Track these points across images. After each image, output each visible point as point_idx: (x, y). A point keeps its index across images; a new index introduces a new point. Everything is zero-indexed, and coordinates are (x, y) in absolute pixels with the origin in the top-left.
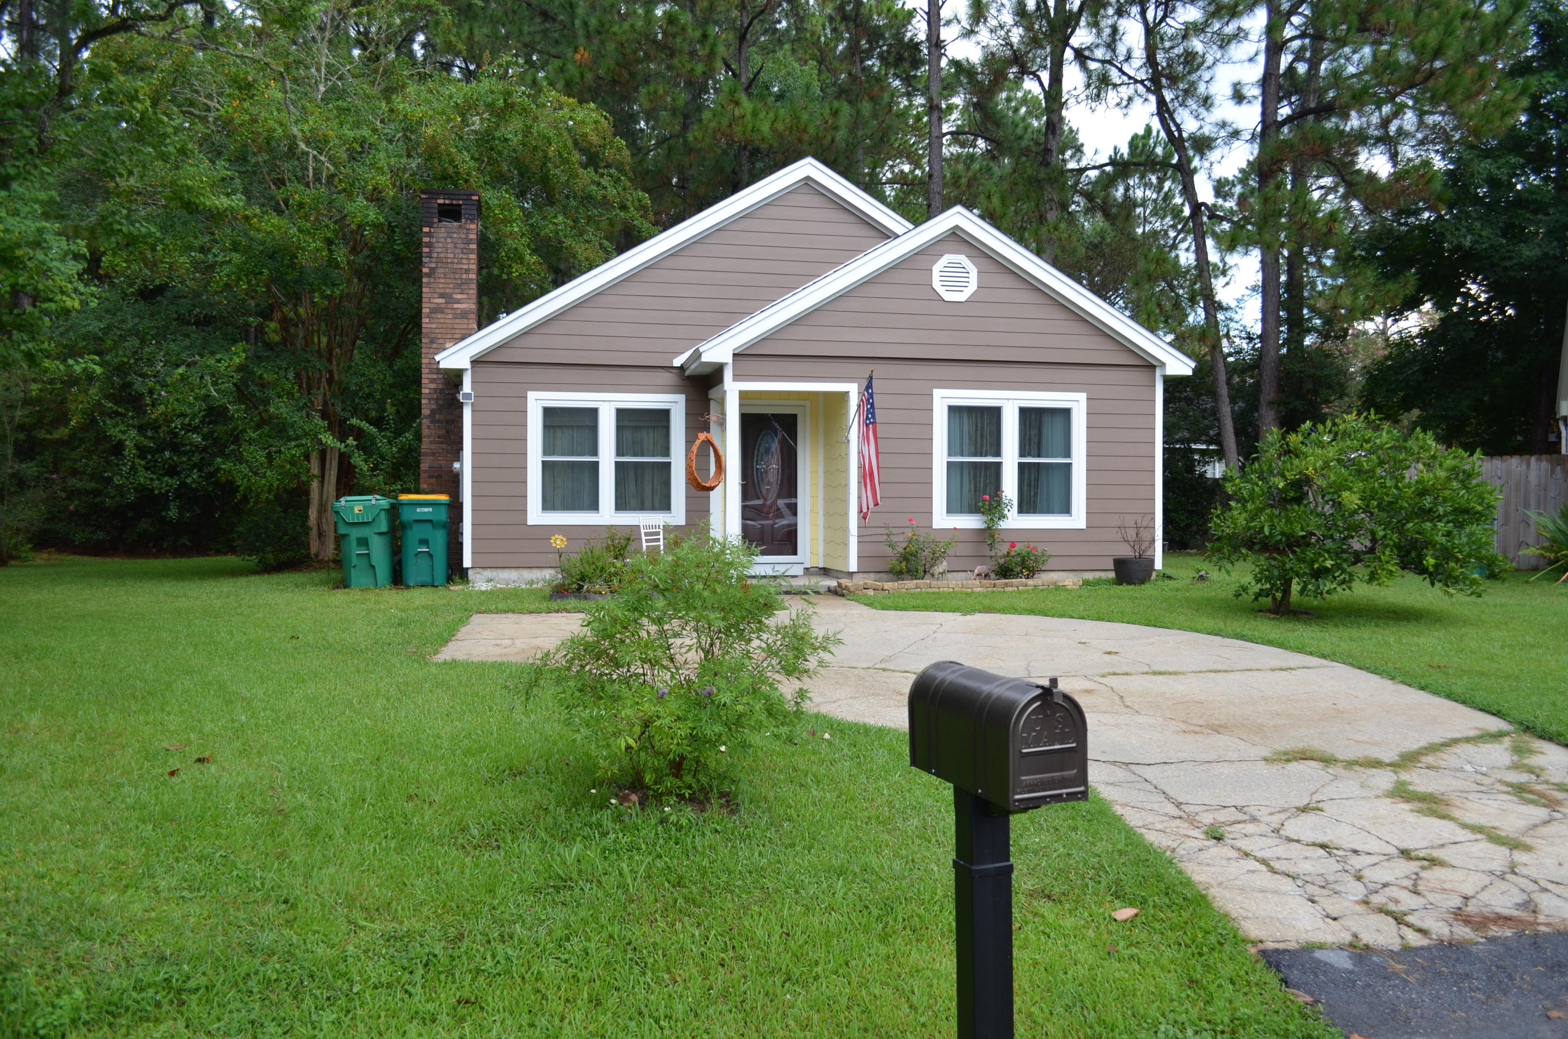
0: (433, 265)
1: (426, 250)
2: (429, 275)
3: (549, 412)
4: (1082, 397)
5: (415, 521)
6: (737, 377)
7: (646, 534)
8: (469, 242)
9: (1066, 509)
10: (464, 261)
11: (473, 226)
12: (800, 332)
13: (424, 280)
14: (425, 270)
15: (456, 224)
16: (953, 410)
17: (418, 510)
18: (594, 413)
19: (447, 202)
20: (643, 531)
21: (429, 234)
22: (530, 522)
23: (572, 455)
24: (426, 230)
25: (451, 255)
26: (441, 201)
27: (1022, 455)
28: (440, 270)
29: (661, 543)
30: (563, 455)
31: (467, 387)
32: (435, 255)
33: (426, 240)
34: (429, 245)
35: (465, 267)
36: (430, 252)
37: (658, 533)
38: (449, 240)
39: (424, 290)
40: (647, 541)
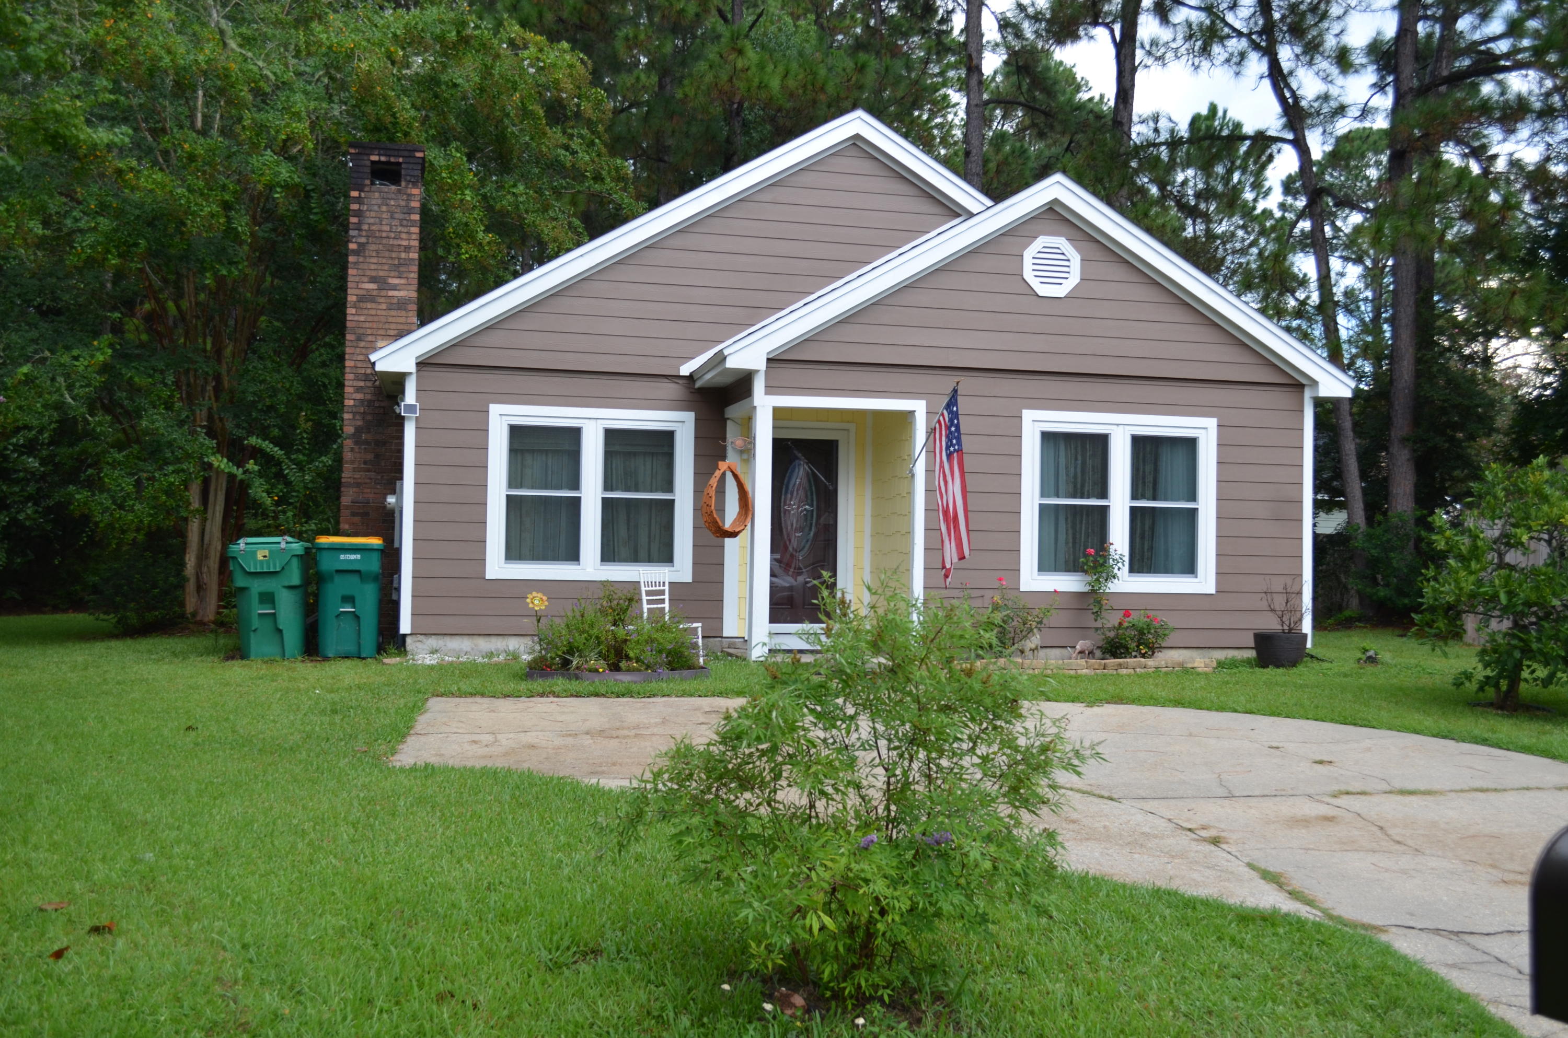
0: (363, 240)
1: (353, 220)
2: (356, 253)
3: (517, 432)
4: (1211, 423)
5: (339, 571)
6: (770, 389)
7: (649, 593)
8: (410, 211)
9: (1190, 568)
10: (404, 236)
11: (416, 191)
12: (853, 333)
13: (351, 259)
14: (352, 246)
15: (393, 188)
16: (1048, 438)
17: (342, 557)
18: (575, 434)
19: (383, 159)
20: (643, 589)
21: (359, 200)
22: (489, 576)
23: (546, 487)
24: (354, 194)
25: (387, 228)
26: (374, 158)
27: (1134, 497)
28: (372, 247)
29: (666, 605)
30: (533, 487)
31: (410, 396)
32: (365, 227)
33: (354, 207)
34: (358, 214)
35: (405, 243)
36: (360, 223)
37: (662, 593)
38: (384, 208)
39: (351, 272)
40: (649, 602)
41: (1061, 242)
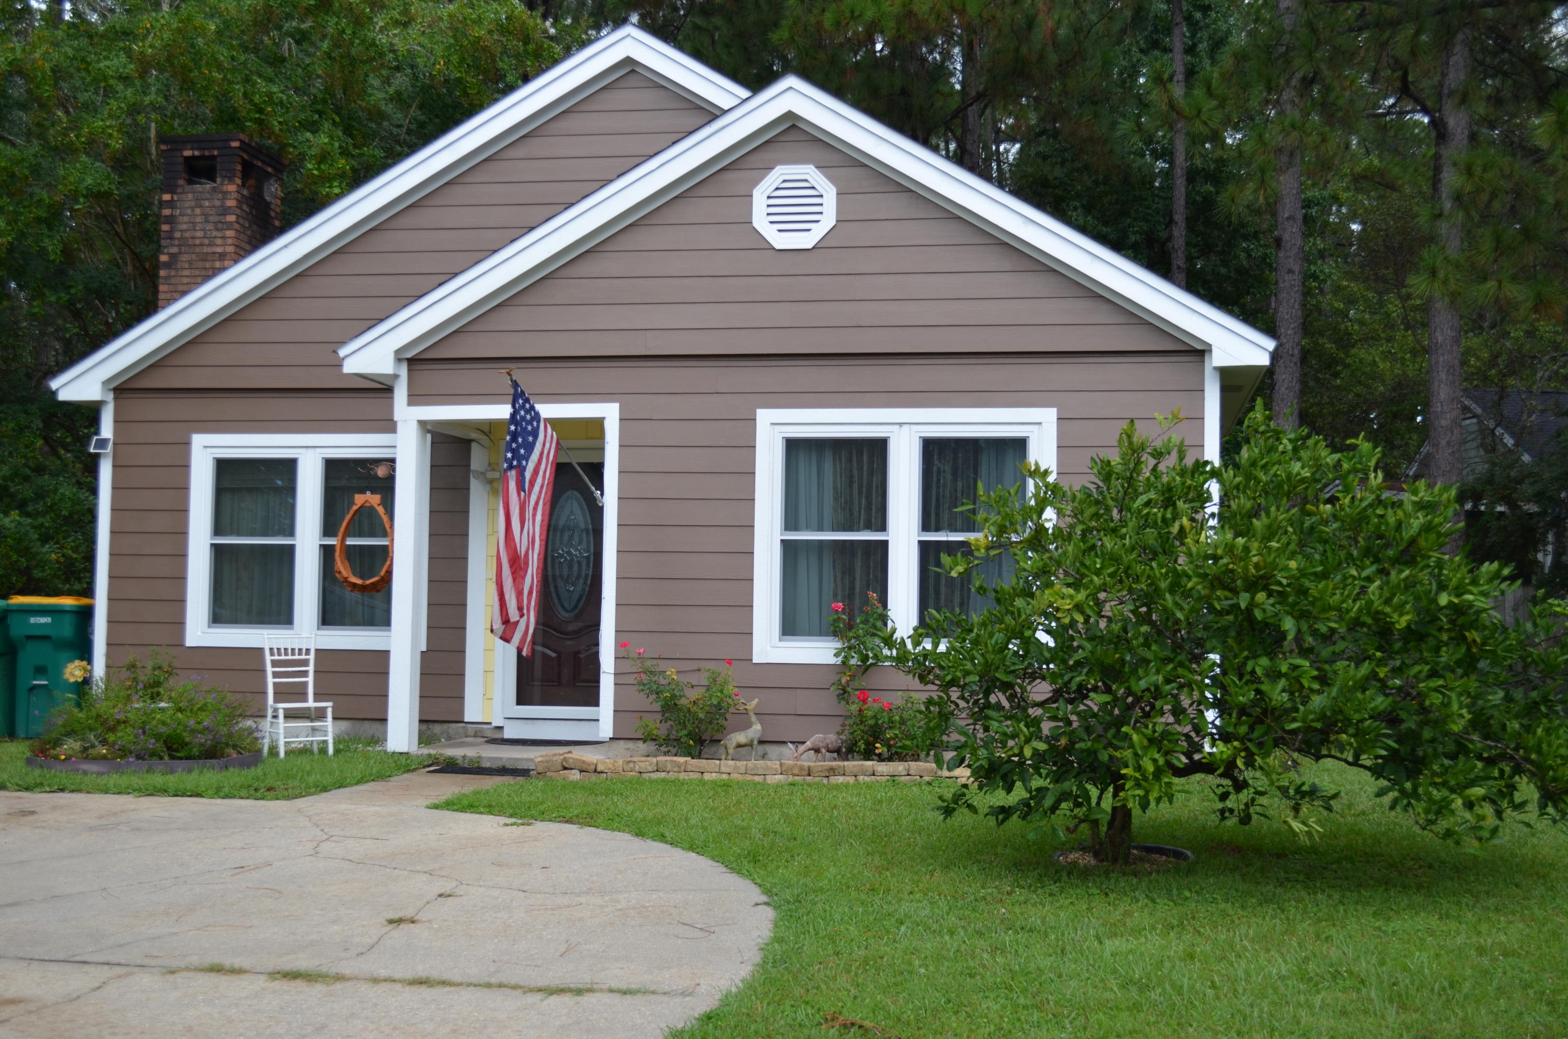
0: (174, 250)
1: (165, 227)
2: (168, 265)
3: (224, 467)
4: (1048, 416)
5: (29, 637)
6: (415, 398)
7: (275, 663)
8: (225, 211)
10: (219, 241)
11: (232, 188)
13: (162, 273)
14: (164, 258)
15: (209, 186)
16: (793, 446)
17: (33, 620)
18: (288, 467)
19: (197, 153)
20: (268, 658)
21: (171, 204)
22: (189, 643)
24: (167, 197)
25: (200, 234)
26: (187, 153)
27: (926, 526)
28: (185, 257)
29: (310, 679)
31: (107, 429)
32: (177, 235)
33: (166, 212)
34: (171, 220)
35: (219, 250)
36: (171, 231)
37: (305, 663)
38: (198, 211)
39: (162, 288)
40: (275, 675)
41: (809, 172)
